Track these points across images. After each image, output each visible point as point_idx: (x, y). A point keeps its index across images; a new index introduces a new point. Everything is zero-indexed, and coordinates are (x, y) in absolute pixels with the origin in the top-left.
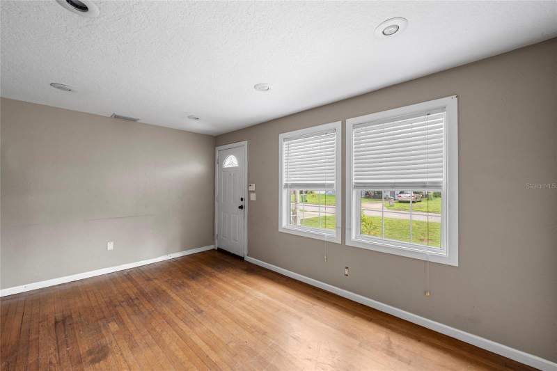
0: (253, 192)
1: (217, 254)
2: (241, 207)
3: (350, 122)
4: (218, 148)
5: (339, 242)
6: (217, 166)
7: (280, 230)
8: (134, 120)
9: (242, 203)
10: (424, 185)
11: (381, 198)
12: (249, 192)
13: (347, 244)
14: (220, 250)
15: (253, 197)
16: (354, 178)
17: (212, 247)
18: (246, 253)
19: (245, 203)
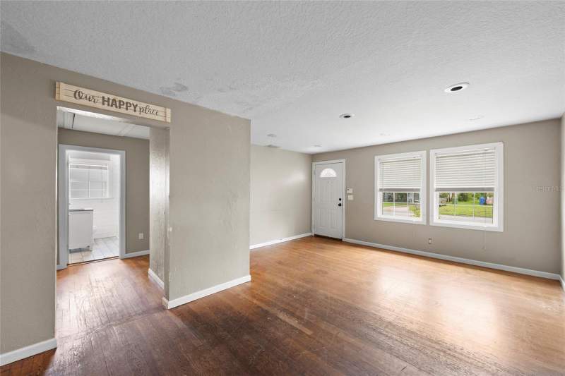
0: (350, 194)
1: (314, 238)
2: (340, 205)
3: (432, 152)
4: (314, 164)
5: (425, 223)
6: (313, 176)
7: (376, 219)
8: (276, 147)
9: (340, 202)
10: (483, 189)
11: (405, 201)
12: (347, 195)
13: (431, 224)
14: (317, 236)
15: (351, 197)
16: (435, 185)
17: (309, 234)
18: (344, 235)
19: (343, 202)
